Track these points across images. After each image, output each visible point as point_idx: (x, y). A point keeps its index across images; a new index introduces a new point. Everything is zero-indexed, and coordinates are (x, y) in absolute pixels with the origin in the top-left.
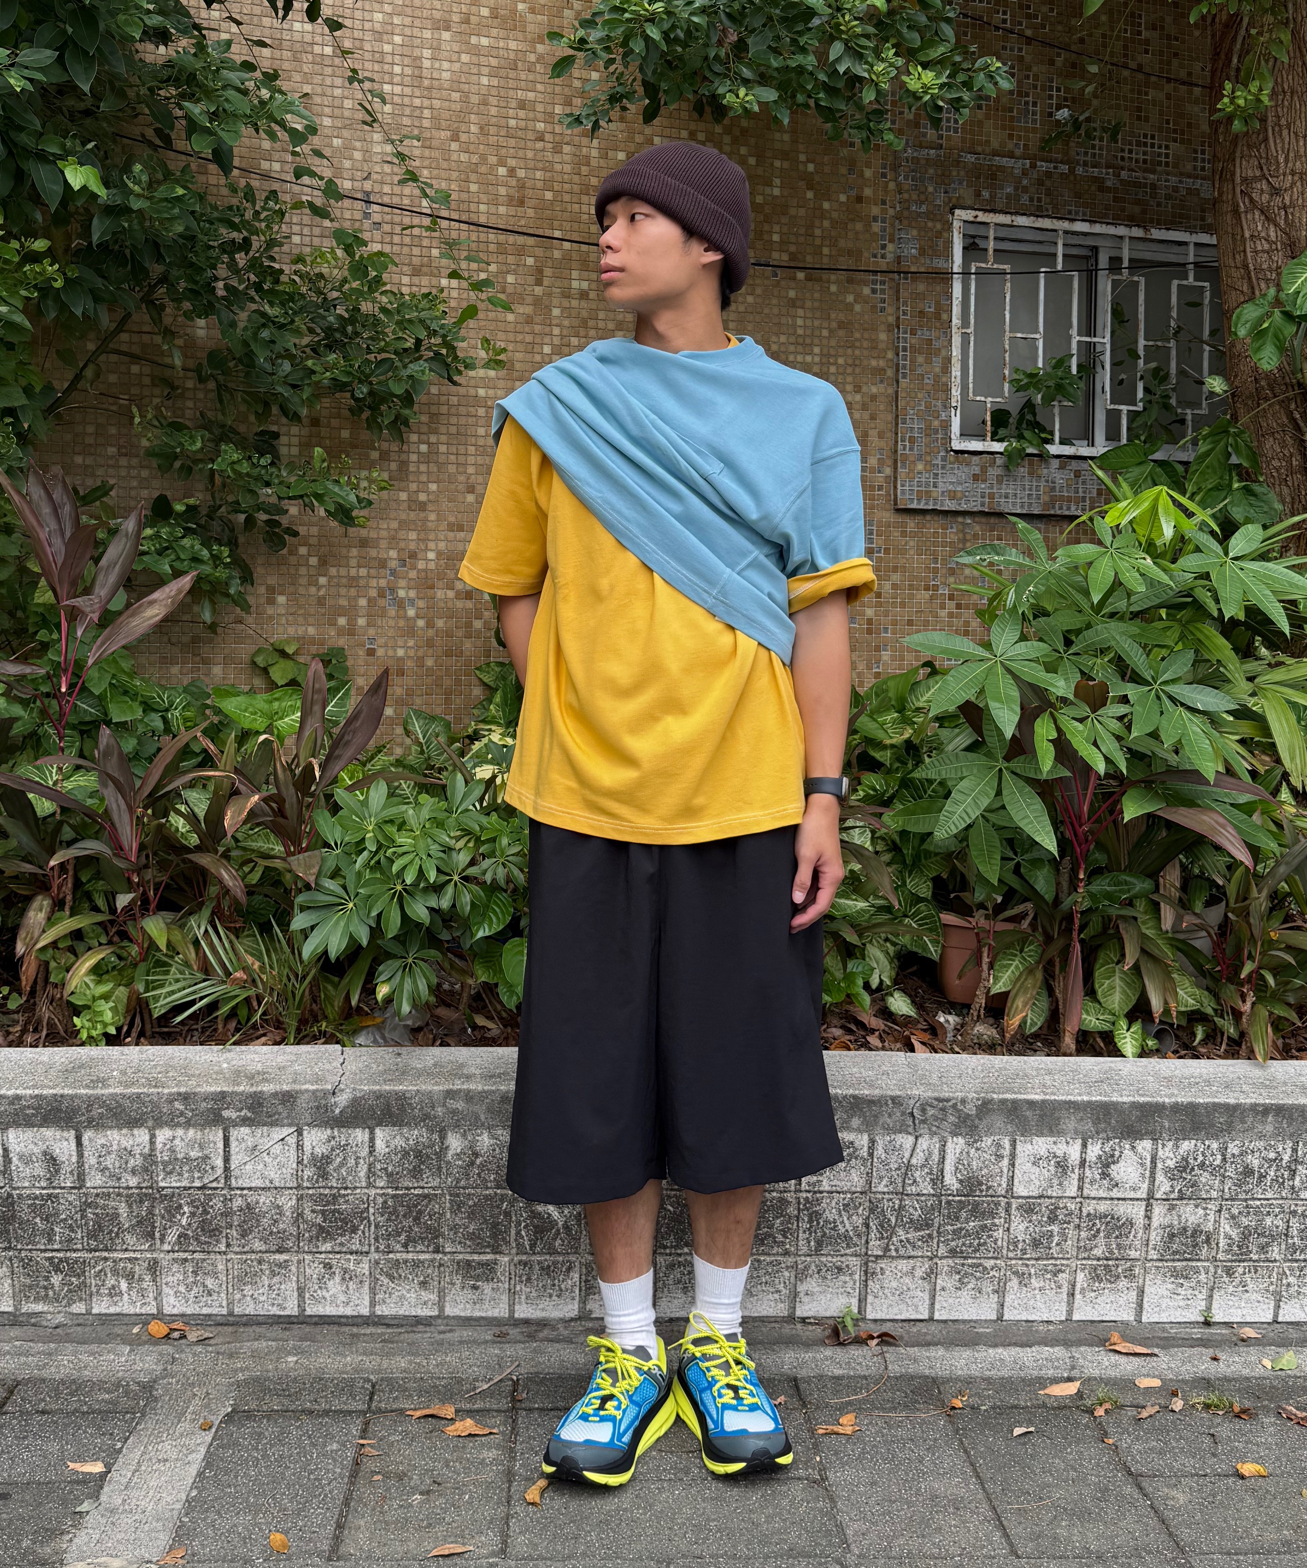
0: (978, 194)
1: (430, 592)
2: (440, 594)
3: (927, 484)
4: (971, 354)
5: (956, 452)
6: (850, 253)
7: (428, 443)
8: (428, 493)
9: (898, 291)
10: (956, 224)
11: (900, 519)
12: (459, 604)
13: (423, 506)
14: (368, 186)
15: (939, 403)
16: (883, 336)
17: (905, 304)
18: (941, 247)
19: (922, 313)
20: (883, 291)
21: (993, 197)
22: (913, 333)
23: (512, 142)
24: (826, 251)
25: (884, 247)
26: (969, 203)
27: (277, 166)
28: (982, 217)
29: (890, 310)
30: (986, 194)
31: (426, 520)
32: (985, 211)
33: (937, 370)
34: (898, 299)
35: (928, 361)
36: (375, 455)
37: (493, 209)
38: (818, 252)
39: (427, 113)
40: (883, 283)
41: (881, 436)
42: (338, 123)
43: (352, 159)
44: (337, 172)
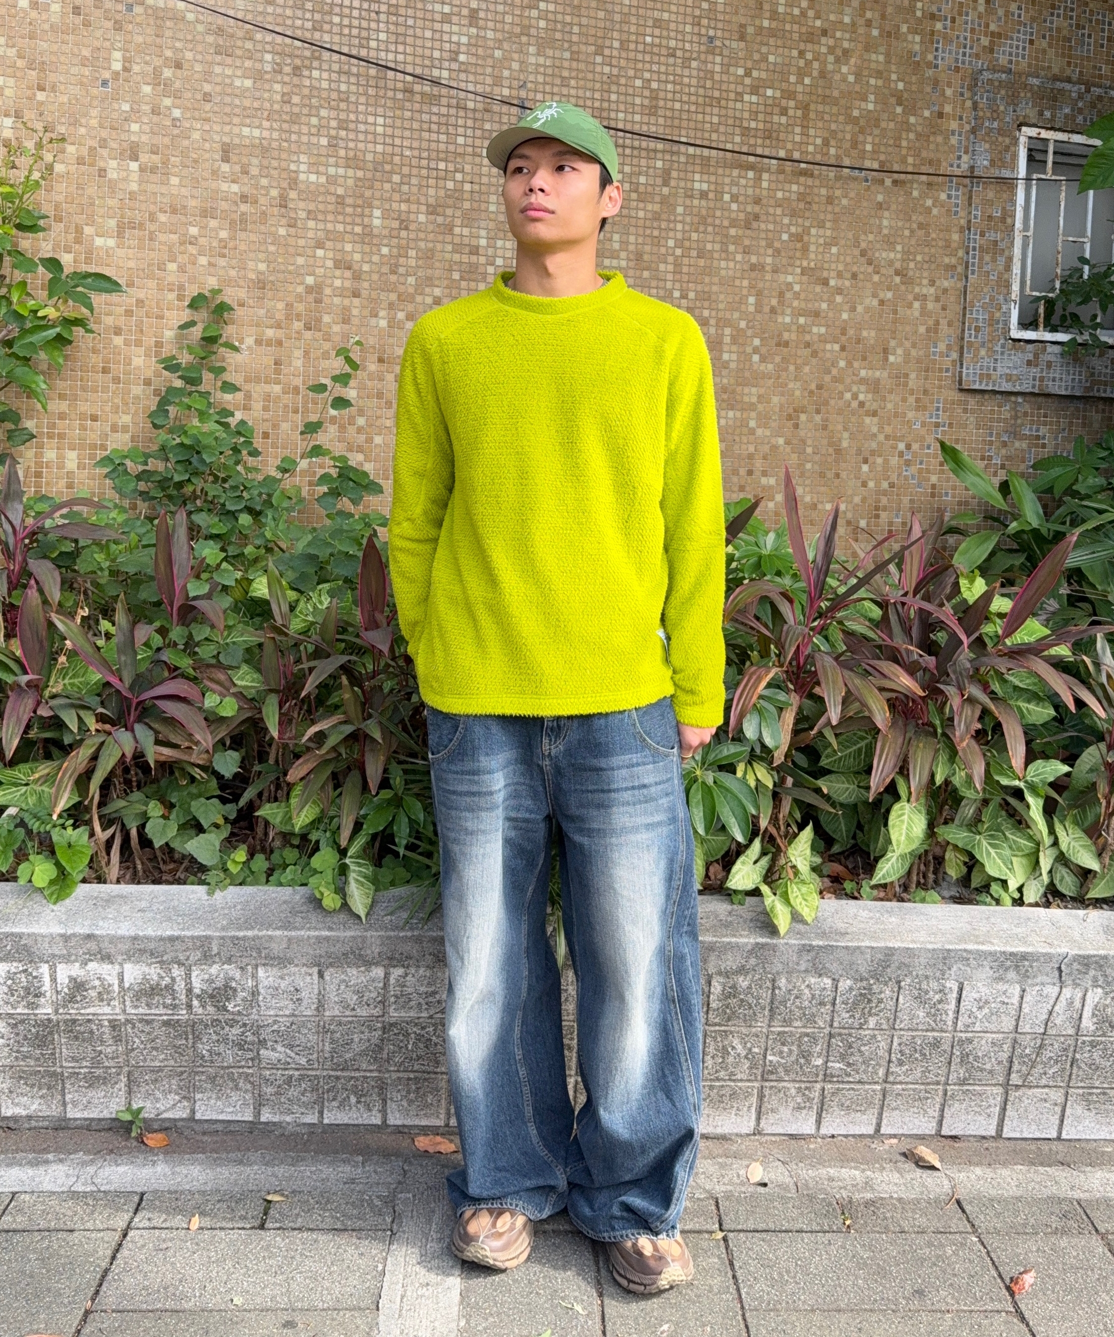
0: (1041, 114)
3: (988, 368)
4: (1030, 255)
5: (1014, 340)
6: (931, 162)
9: (970, 198)
10: (1023, 140)
11: (962, 397)
14: (523, 94)
15: (1001, 297)
16: (956, 237)
17: (976, 209)
18: (1008, 159)
19: (990, 217)
20: (957, 197)
21: (1053, 116)
22: (982, 234)
23: (647, 58)
24: (910, 160)
25: (959, 158)
26: (1034, 121)
27: (445, 74)
28: (1044, 134)
29: (962, 214)
30: (1047, 114)
32: (1047, 129)
33: (1001, 268)
34: (970, 205)
35: (994, 260)
37: (629, 117)
38: (904, 160)
39: (576, 29)
40: (957, 190)
41: (950, 324)
42: (499, 36)
43: (510, 69)
44: (498, 81)
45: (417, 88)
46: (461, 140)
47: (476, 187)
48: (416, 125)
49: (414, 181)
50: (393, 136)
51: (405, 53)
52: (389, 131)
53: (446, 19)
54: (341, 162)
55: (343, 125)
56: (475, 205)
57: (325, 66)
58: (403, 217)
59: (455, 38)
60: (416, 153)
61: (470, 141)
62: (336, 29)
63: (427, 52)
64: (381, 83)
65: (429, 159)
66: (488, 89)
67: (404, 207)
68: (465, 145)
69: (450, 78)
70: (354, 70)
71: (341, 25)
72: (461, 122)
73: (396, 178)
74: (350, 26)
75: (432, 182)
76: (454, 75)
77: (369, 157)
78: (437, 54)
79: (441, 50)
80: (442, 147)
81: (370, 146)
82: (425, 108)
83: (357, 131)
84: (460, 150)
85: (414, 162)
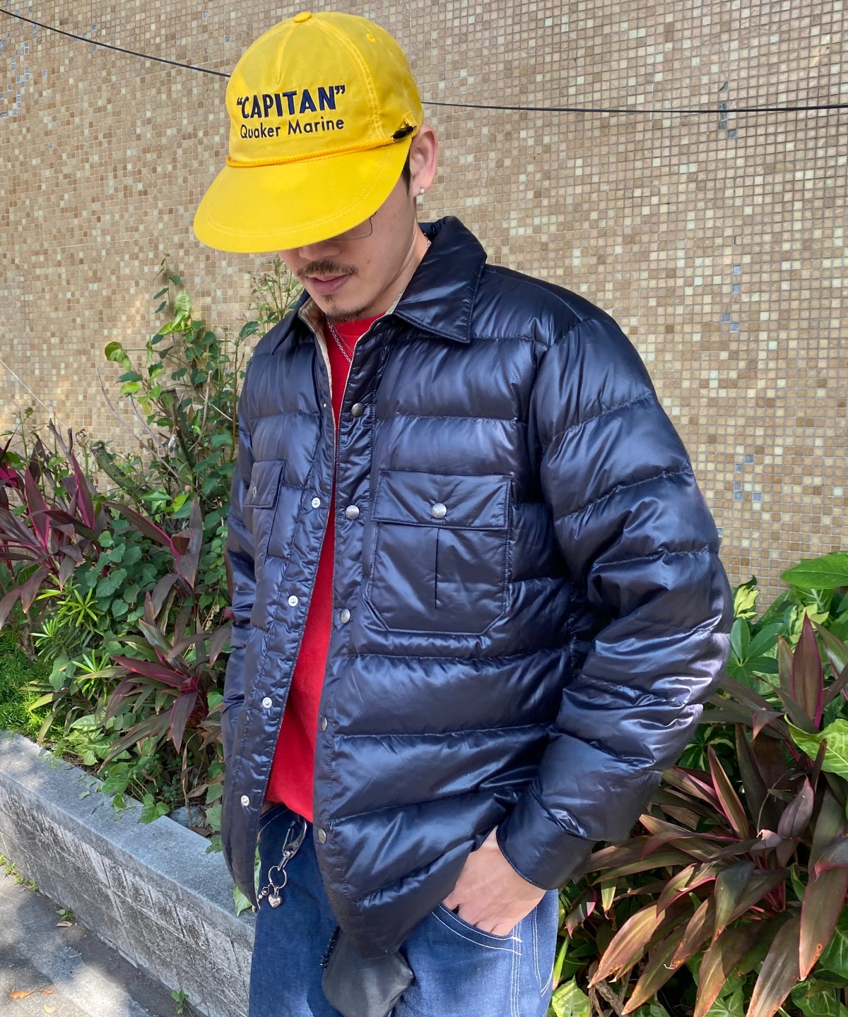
1: (777, 487)
2: (786, 489)
7: (777, 339)
8: (777, 389)
12: (807, 499)
13: (770, 403)
14: (724, 96)
27: (640, 100)
31: (774, 417)
36: (724, 355)
42: (697, 43)
43: (709, 74)
44: (695, 90)
45: (613, 121)
46: (657, 162)
47: (673, 208)
48: (613, 159)
49: (611, 213)
50: (591, 175)
51: (601, 91)
52: (588, 170)
53: (641, 43)
54: (545, 210)
55: (547, 176)
56: (672, 227)
57: (531, 124)
58: (601, 252)
59: (650, 60)
60: (613, 186)
61: (666, 161)
62: (539, 87)
63: (623, 83)
64: (580, 126)
65: (625, 189)
66: (686, 102)
67: (601, 242)
68: (662, 166)
69: (646, 102)
70: (555, 120)
71: (543, 82)
72: (657, 144)
73: (594, 215)
74: (552, 80)
75: (627, 211)
76: (650, 97)
77: (569, 200)
78: (632, 82)
79: (636, 76)
80: (638, 173)
81: (570, 190)
82: (622, 139)
83: (558, 178)
84: (656, 173)
85: (612, 195)
